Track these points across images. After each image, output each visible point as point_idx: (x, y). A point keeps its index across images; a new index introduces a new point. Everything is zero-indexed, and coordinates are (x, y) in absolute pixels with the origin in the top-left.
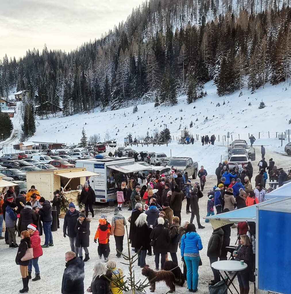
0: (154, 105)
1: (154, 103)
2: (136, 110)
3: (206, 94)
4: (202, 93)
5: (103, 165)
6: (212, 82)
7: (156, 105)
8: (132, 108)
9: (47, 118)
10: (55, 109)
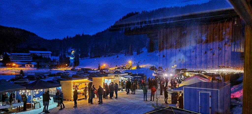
0: (124, 55)
1: (125, 54)
2: (118, 57)
3: (143, 51)
4: (142, 51)
5: (118, 75)
6: (145, 48)
7: (125, 55)
8: (116, 56)
9: (84, 59)
10: (86, 56)
